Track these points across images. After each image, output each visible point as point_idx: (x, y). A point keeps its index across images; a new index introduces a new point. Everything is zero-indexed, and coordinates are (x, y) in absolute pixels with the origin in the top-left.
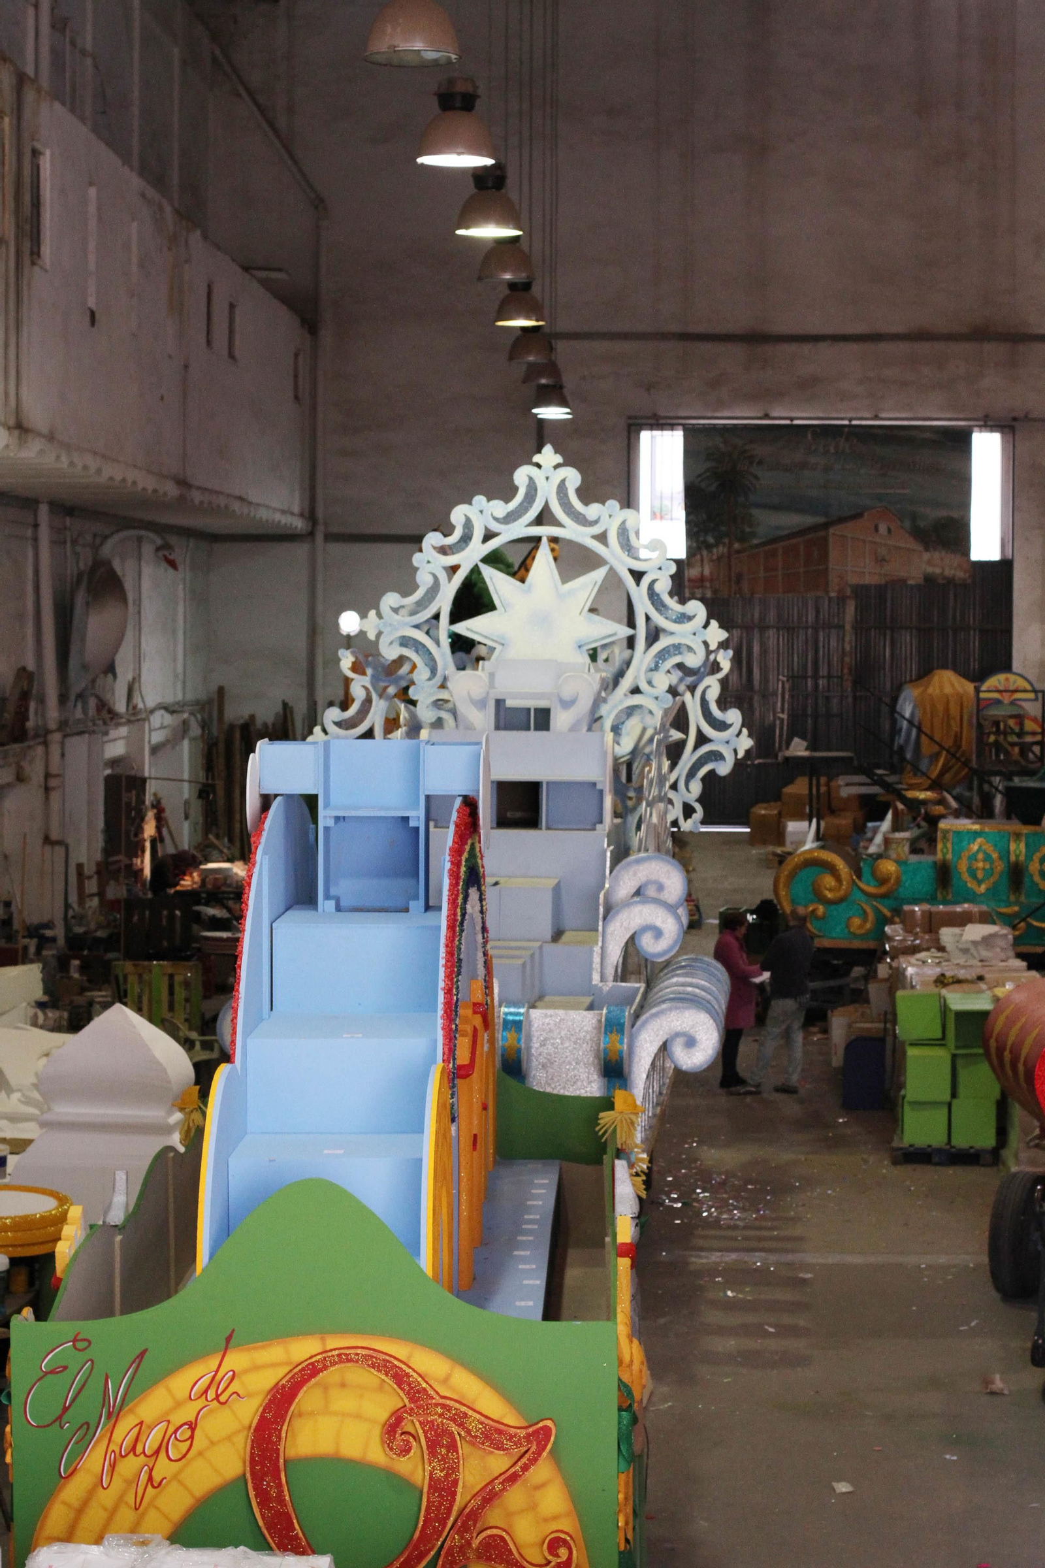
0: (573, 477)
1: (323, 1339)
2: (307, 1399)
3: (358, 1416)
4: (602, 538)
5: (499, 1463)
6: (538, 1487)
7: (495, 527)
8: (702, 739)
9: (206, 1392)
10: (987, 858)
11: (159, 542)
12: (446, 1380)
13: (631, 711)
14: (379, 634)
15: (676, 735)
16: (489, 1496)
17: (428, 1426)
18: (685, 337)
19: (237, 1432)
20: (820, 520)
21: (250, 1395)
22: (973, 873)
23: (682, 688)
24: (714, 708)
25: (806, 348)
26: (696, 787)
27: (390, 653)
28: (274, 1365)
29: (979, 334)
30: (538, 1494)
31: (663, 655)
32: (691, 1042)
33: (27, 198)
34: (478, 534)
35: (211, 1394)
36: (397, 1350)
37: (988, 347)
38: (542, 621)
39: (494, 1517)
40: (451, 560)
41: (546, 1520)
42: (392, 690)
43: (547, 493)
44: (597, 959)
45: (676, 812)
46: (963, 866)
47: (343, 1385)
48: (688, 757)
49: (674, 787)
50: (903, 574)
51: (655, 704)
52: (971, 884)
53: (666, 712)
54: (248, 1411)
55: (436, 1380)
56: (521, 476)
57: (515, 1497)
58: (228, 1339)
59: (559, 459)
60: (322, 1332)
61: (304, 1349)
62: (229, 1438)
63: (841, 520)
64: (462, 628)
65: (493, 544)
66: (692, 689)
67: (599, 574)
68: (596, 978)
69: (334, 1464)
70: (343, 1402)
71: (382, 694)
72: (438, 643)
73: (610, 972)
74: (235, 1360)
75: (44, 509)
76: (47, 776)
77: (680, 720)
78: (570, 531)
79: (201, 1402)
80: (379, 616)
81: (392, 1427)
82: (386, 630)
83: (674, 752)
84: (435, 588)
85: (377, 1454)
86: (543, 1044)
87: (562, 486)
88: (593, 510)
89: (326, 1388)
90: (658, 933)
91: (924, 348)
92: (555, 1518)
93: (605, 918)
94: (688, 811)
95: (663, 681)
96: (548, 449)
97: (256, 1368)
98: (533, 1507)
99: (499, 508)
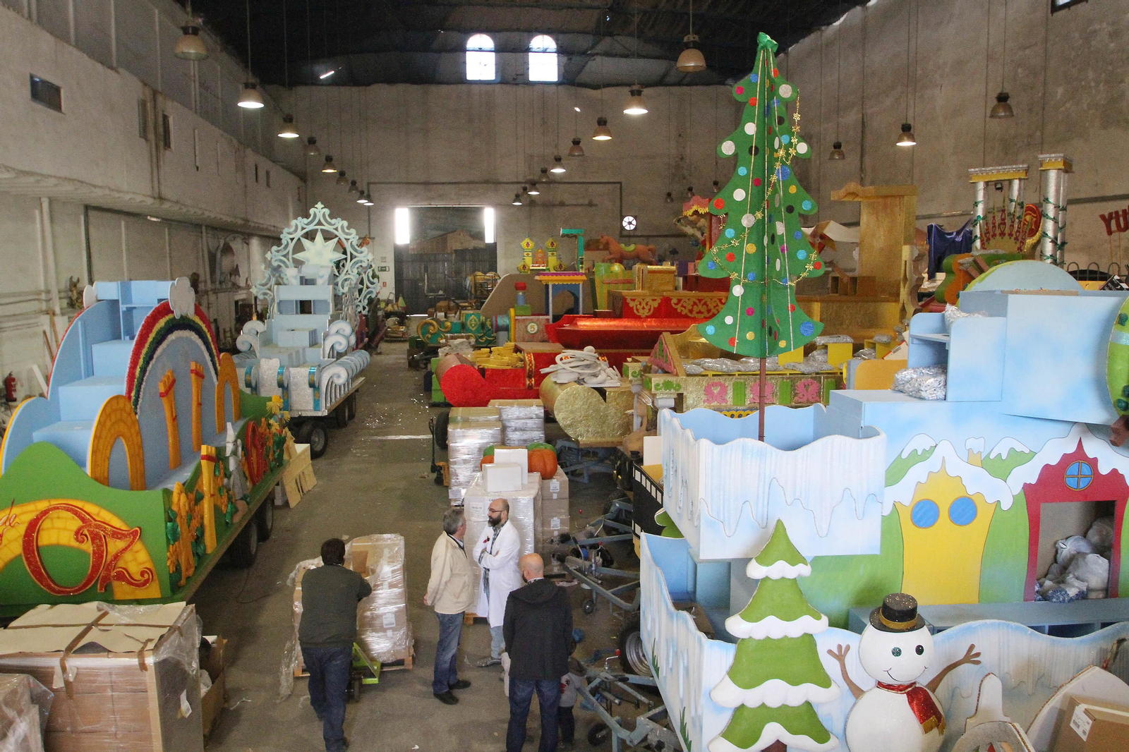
0: (327, 211)
1: (49, 501)
2: (46, 524)
3: (65, 529)
4: (336, 229)
5: (120, 544)
6: (137, 552)
7: (305, 226)
8: (368, 287)
9: (5, 523)
10: (475, 321)
11: (243, 237)
12: (98, 514)
13: (346, 280)
14: (271, 258)
15: (361, 286)
16: (116, 557)
17: (91, 533)
18: (407, 183)
19: (19, 537)
20: (444, 232)
21: (23, 523)
22: (471, 325)
23: (362, 273)
24: (371, 278)
25: (440, 186)
26: (366, 301)
27: (275, 264)
28: (31, 512)
29: (487, 182)
30: (137, 555)
31: (356, 263)
32: (339, 376)
33: (161, 130)
34: (300, 228)
35: (8, 523)
36: (79, 504)
37: (489, 185)
38: (319, 254)
39: (121, 564)
40: (292, 236)
41: (141, 564)
42: (277, 275)
43: (320, 216)
44: (322, 352)
45: (360, 309)
46: (468, 324)
47: (59, 518)
48: (364, 293)
49: (360, 301)
50: (467, 247)
51: (354, 277)
52: (471, 328)
53: (358, 280)
54: (22, 529)
55: (95, 514)
56: (312, 211)
57: (128, 556)
58: (13, 503)
59: (323, 206)
60: (49, 498)
61: (43, 505)
62: (16, 540)
63: (450, 233)
64: (295, 256)
65: (305, 231)
66: (365, 273)
67: (336, 240)
68: (321, 358)
69: (57, 547)
70: (58, 523)
71: (274, 276)
72: (288, 259)
73: (327, 356)
74: (16, 510)
75: (204, 228)
76: (209, 304)
77: (362, 282)
78: (327, 227)
79: (4, 527)
80: (271, 253)
81: (78, 533)
82: (273, 257)
83: (360, 291)
84: (287, 245)
85: (74, 543)
86: (294, 378)
87: (324, 215)
88: (333, 221)
89: (52, 519)
90: (340, 344)
91: (472, 186)
92: (144, 563)
93: (324, 340)
94: (364, 308)
95: (355, 271)
96: (319, 203)
97: (24, 513)
98: (135, 559)
99: (306, 221)
